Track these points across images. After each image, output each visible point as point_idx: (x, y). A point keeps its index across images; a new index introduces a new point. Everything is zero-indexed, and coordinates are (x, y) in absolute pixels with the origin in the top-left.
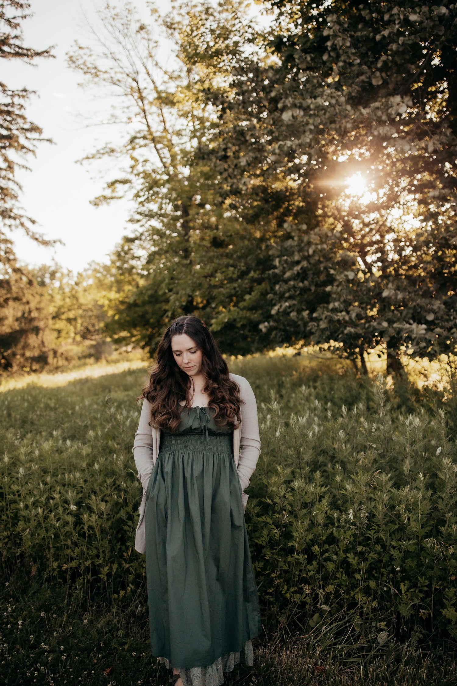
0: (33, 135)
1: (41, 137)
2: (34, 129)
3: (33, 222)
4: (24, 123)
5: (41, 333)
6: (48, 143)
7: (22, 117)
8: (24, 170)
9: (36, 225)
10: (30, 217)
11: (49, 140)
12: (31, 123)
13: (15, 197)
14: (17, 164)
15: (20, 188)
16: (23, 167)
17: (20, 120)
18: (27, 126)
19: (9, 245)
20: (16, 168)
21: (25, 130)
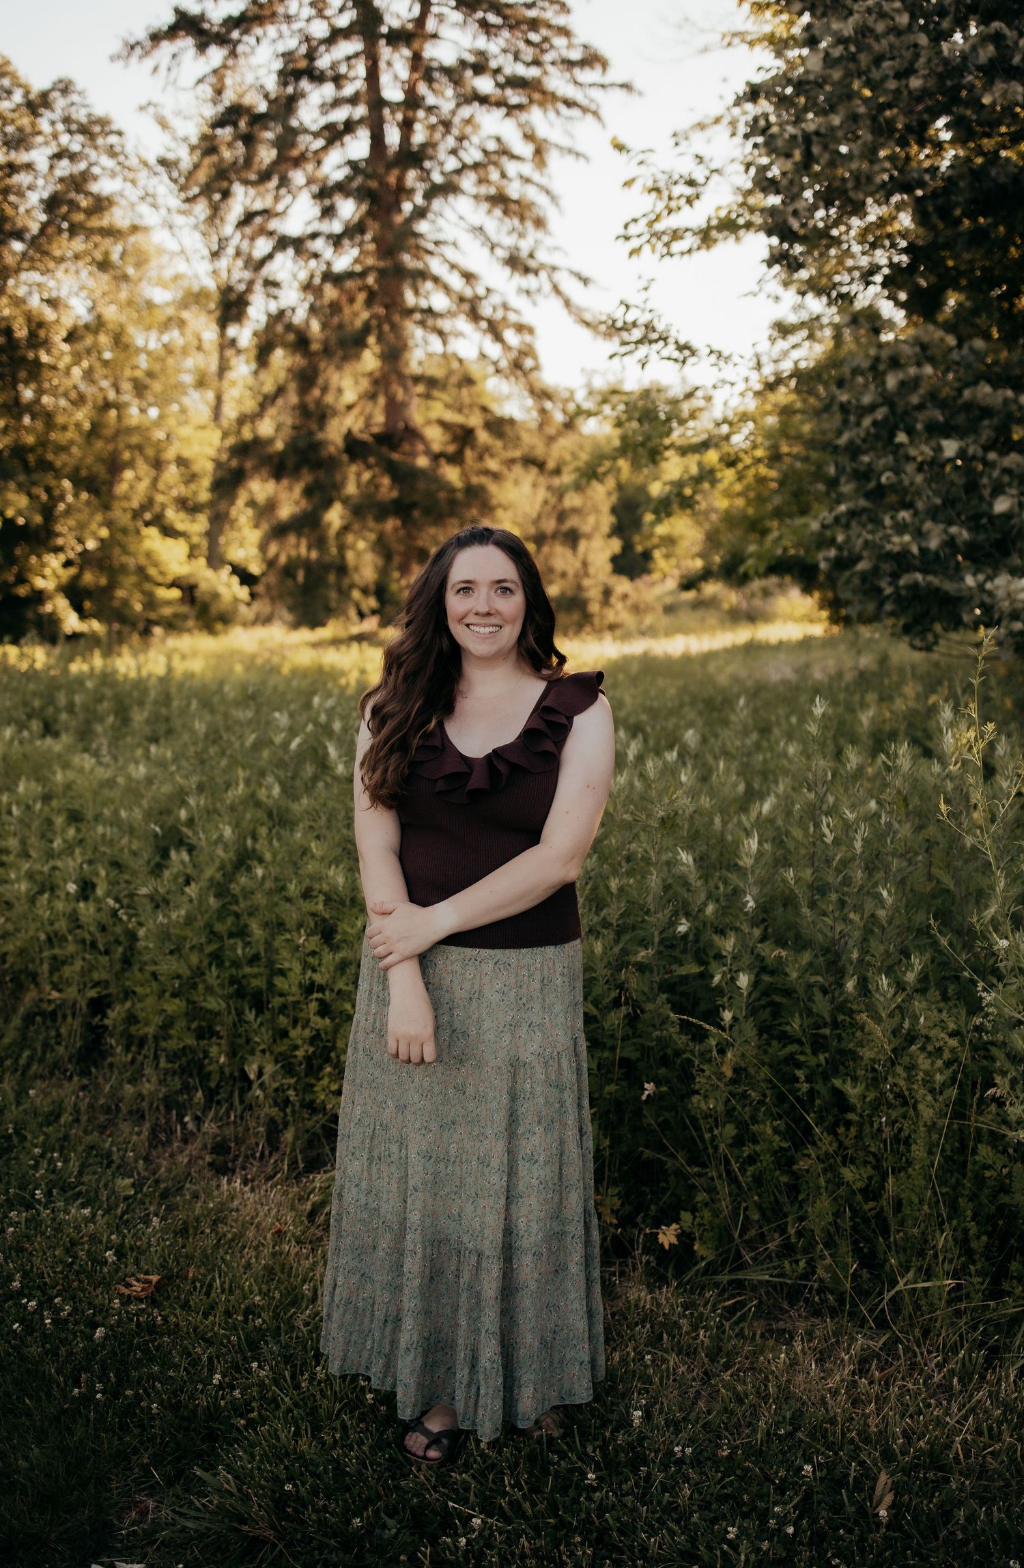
0: (587, 75)
1: (607, 79)
2: (592, 59)
3: (585, 281)
4: (570, 46)
5: (583, 546)
6: (620, 94)
7: (564, 32)
8: (570, 159)
9: (591, 286)
10: (576, 268)
11: (626, 86)
12: (585, 47)
13: (539, 223)
14: (557, 146)
15: (553, 198)
16: (570, 151)
17: (559, 42)
18: (576, 55)
19: (528, 338)
20: (553, 157)
21: (569, 64)
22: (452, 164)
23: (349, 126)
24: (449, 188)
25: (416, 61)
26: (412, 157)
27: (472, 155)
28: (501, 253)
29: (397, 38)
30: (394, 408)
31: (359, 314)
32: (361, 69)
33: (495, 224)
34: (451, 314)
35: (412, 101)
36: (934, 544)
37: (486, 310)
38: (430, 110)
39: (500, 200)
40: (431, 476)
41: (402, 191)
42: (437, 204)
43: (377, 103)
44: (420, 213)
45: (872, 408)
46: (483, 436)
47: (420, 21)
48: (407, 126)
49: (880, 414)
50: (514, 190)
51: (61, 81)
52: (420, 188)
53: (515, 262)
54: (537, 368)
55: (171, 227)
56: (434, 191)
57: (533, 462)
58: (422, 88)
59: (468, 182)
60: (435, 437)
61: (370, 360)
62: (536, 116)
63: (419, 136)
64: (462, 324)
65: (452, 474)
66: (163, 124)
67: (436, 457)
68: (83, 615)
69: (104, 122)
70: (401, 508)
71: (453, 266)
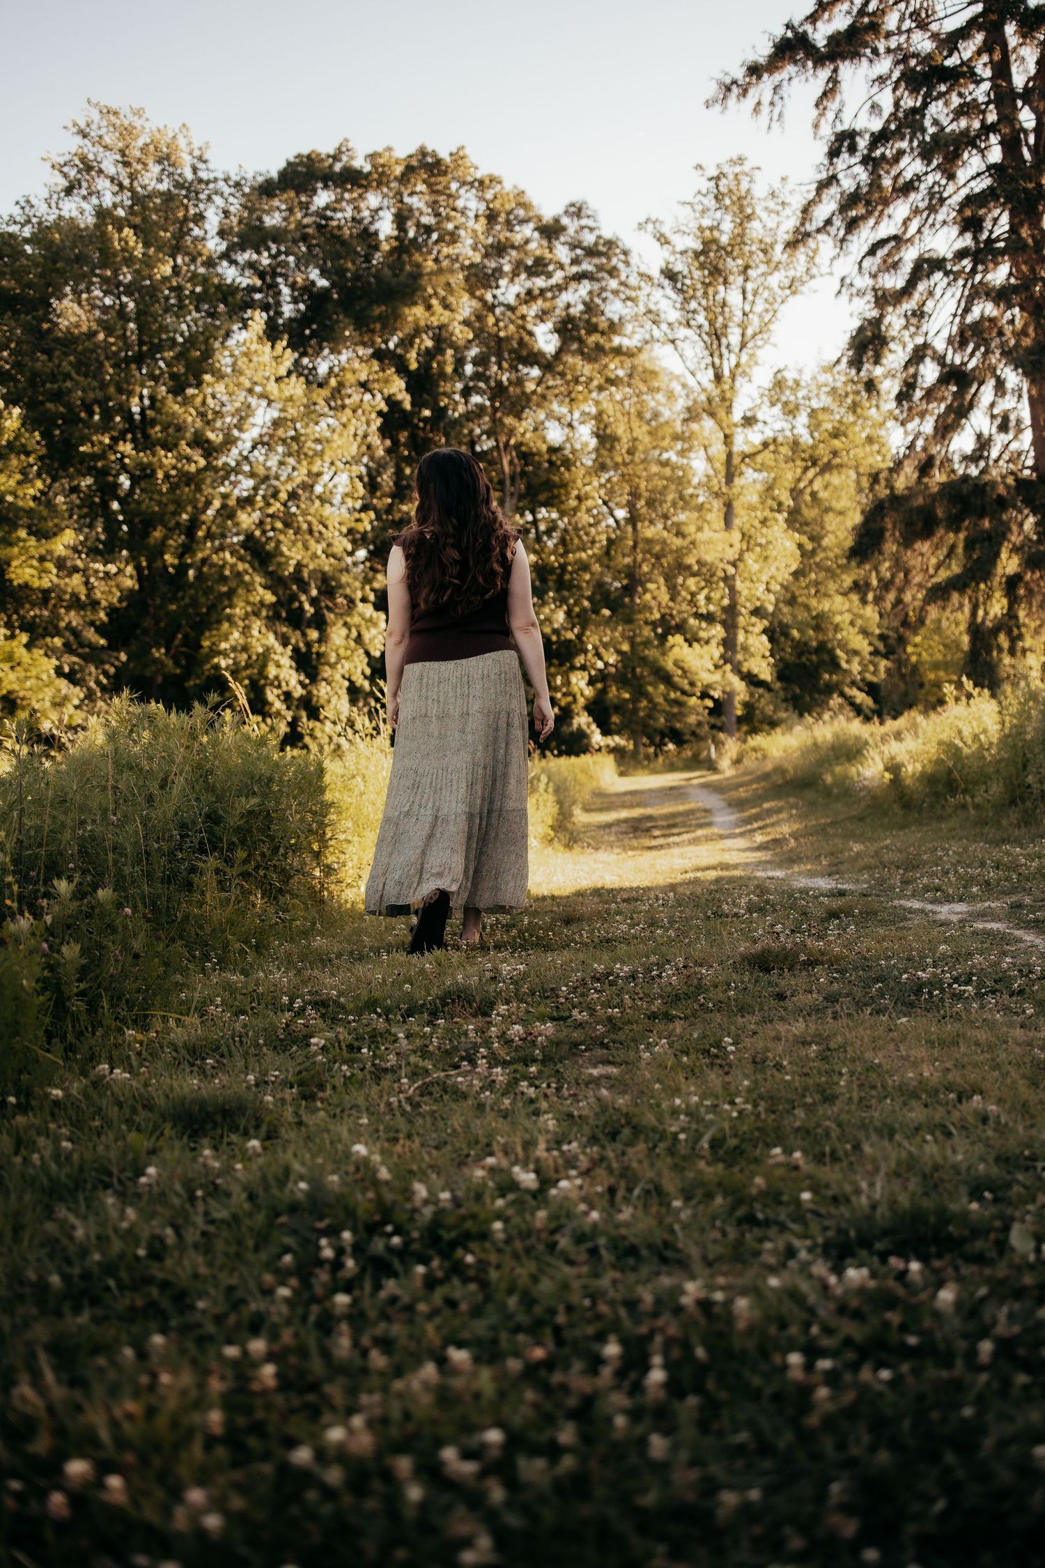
51: (573, 205)
55: (673, 342)
66: (663, 240)
68: (606, 732)
69: (610, 244)
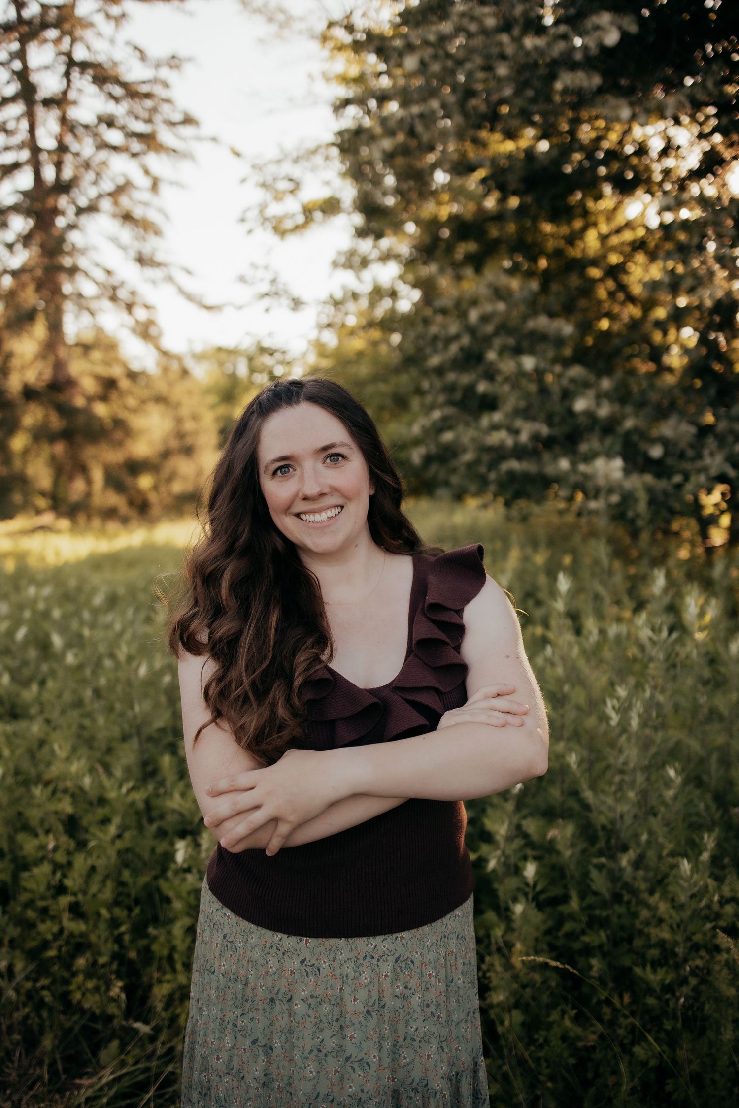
0: (187, 131)
1: (201, 134)
2: (188, 120)
3: (190, 273)
4: (173, 112)
6: (211, 144)
7: (168, 101)
11: (214, 140)
12: (184, 112)
13: (157, 233)
15: (167, 217)
17: (165, 108)
18: (178, 118)
19: (151, 313)
20: (163, 188)
21: (172, 124)
22: (93, 192)
23: (16, 166)
24: (92, 208)
25: (63, 120)
26: (63, 187)
27: (107, 186)
28: (132, 254)
29: (48, 103)
30: (59, 365)
31: (30, 297)
32: (24, 125)
33: (126, 234)
34: (98, 297)
35: (62, 148)
36: (524, 437)
37: (122, 294)
38: (77, 155)
39: (127, 217)
40: (87, 412)
41: (56, 212)
42: (84, 220)
43: (36, 150)
44: (72, 227)
45: (457, 337)
46: (124, 383)
47: (65, 93)
48: (59, 165)
49: (466, 340)
50: (138, 212)
52: (71, 211)
53: (142, 260)
54: (160, 335)
56: (80, 211)
57: (161, 399)
58: (69, 139)
59: (106, 204)
60: (89, 385)
61: (40, 330)
62: (153, 160)
63: (67, 173)
64: (106, 304)
65: (101, 410)
67: (90, 399)
70: (67, 435)
71: (97, 265)
